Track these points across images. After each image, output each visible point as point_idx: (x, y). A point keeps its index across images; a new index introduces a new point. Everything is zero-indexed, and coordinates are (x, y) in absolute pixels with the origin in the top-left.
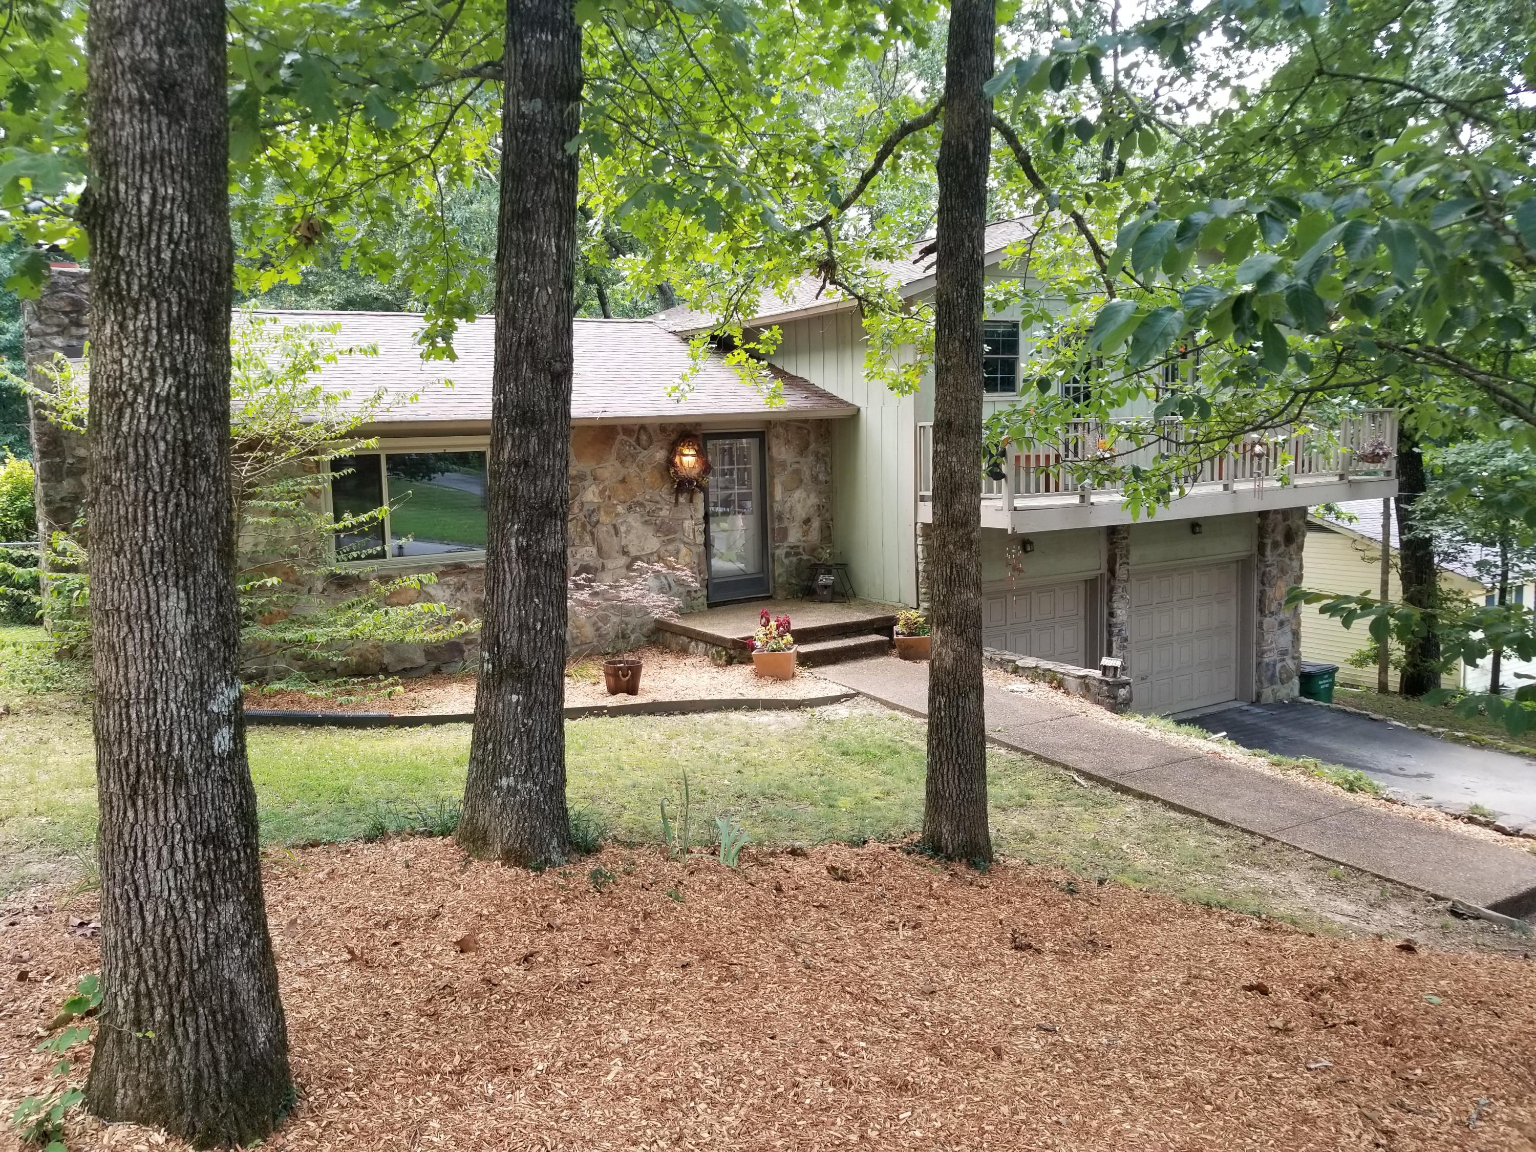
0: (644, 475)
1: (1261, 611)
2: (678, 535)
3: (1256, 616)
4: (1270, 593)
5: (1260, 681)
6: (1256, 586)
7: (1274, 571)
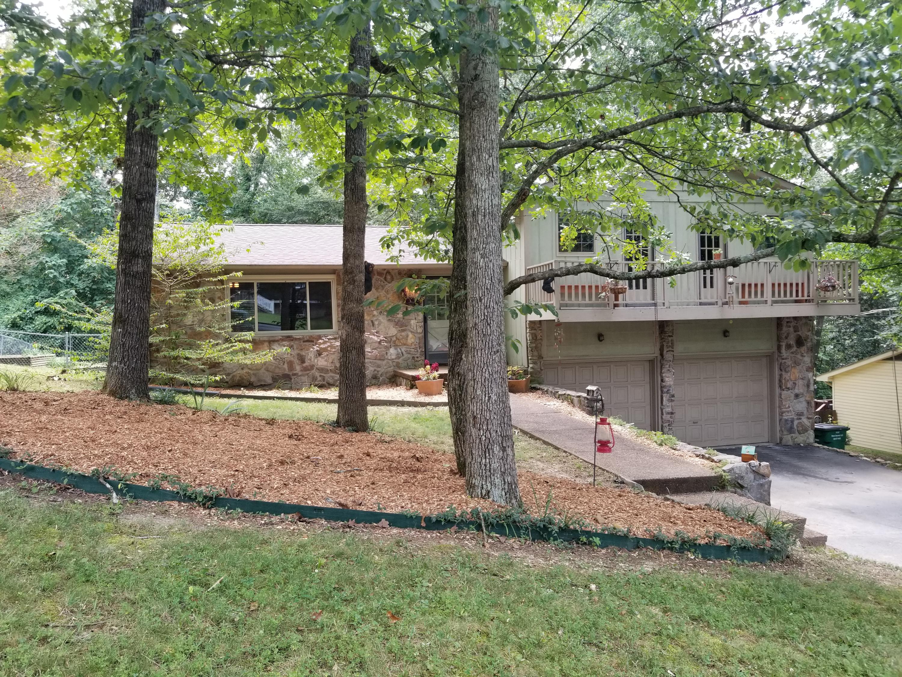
0: (389, 296)
1: (780, 387)
2: (408, 328)
3: (777, 390)
4: (786, 376)
5: (781, 431)
6: (777, 372)
7: (789, 362)
